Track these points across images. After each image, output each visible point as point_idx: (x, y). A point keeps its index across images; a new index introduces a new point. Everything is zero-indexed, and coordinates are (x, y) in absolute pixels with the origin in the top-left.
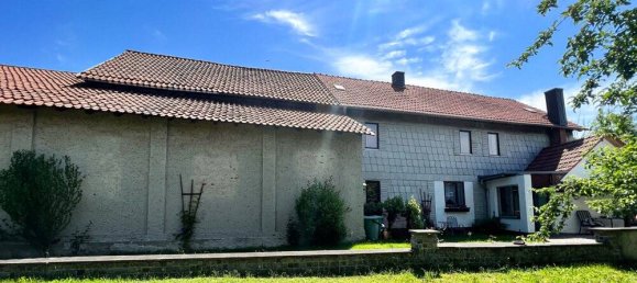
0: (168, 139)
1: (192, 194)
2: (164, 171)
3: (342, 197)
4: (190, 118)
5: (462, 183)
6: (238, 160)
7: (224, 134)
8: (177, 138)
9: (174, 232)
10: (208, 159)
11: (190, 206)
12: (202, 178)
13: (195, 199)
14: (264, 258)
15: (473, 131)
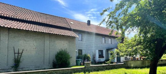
0: (8, 35)
1: (18, 53)
2: (7, 45)
3: (69, 54)
4: (17, 29)
5: (103, 50)
6: (36, 43)
7: (31, 34)
8: (12, 34)
9: (12, 66)
10: (25, 42)
11: (18, 57)
12: (23, 48)
13: (20, 55)
14: (41, 72)
15: (106, 38)
